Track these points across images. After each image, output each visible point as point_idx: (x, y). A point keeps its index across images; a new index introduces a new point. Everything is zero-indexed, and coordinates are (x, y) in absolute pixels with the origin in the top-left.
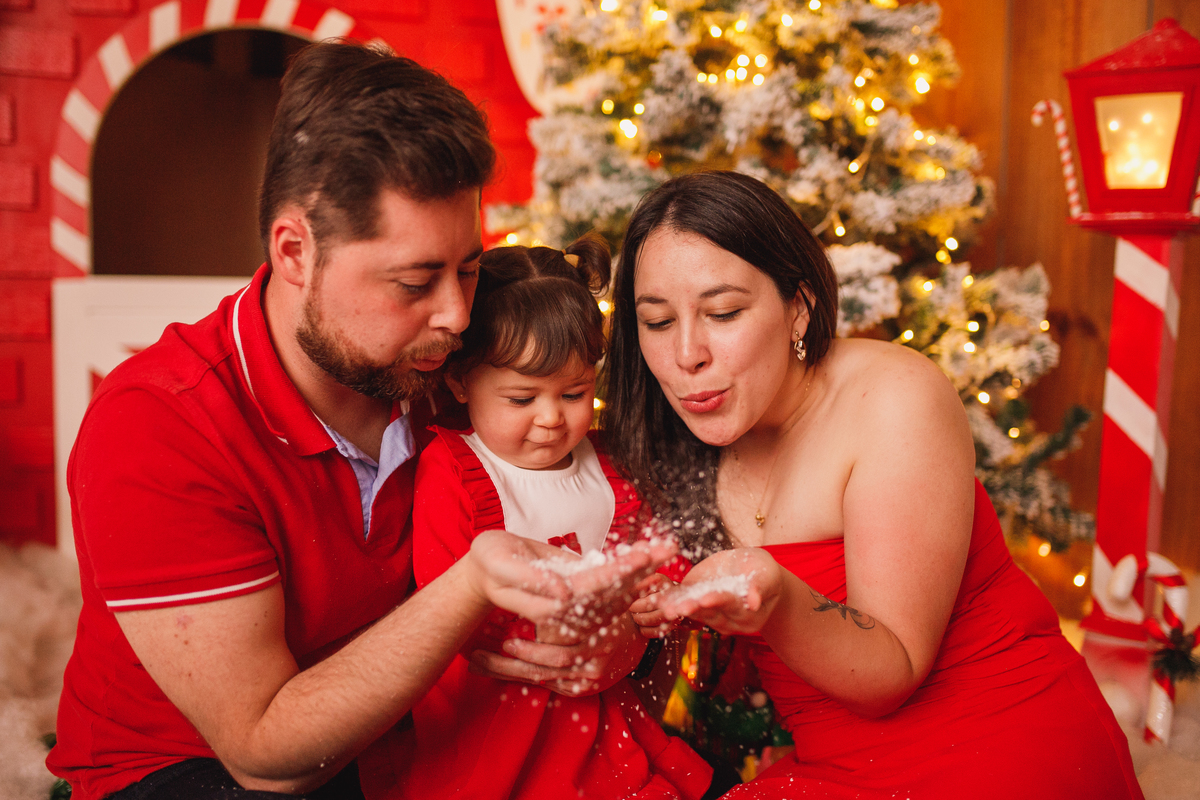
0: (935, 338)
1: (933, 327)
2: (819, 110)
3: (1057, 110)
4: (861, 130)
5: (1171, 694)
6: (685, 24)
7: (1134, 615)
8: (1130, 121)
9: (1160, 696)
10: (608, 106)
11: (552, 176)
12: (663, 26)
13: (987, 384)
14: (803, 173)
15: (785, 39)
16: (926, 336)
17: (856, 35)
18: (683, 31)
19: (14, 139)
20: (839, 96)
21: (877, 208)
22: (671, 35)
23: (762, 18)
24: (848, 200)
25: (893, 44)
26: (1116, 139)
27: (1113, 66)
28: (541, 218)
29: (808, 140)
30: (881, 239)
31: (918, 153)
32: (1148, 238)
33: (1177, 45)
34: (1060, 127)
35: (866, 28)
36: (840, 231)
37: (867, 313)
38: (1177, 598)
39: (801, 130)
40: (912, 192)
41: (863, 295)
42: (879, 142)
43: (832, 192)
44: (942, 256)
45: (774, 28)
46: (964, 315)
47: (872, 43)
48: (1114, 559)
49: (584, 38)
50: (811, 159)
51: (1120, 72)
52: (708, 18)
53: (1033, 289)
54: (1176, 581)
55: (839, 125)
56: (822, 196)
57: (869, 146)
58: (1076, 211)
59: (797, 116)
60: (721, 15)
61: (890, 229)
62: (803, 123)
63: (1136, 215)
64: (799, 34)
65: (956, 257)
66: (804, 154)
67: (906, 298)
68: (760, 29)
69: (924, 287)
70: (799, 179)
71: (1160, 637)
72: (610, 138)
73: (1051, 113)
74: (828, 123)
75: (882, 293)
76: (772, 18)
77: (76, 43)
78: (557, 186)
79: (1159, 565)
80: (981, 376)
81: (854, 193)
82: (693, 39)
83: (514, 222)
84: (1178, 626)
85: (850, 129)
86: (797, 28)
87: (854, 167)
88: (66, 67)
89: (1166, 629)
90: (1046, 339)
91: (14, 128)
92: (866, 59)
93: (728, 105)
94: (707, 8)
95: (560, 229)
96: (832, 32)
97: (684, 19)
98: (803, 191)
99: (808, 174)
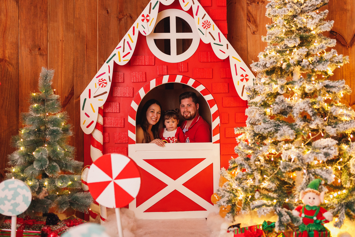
0: (348, 160)
1: (348, 157)
2: (315, 106)
4: (326, 110)
6: (282, 89)
11: (251, 122)
15: (307, 90)
16: (346, 159)
17: (324, 88)
18: (282, 90)
19: (120, 112)
20: (320, 103)
21: (331, 131)
22: (279, 91)
23: (301, 86)
24: (324, 128)
28: (247, 131)
29: (314, 115)
30: (333, 137)
31: (342, 115)
35: (327, 86)
36: (323, 135)
37: (331, 156)
39: (312, 113)
40: (341, 125)
41: (329, 151)
42: (331, 113)
43: (320, 126)
44: (349, 139)
45: (304, 88)
47: (328, 90)
49: (257, 90)
50: (315, 119)
52: (288, 86)
55: (321, 109)
56: (318, 127)
57: (329, 114)
59: (311, 109)
60: (290, 86)
61: (335, 135)
62: (312, 111)
64: (310, 90)
65: (353, 139)
66: (313, 118)
67: (340, 150)
68: (300, 88)
69: (344, 147)
70: (312, 123)
72: (265, 114)
74: (318, 109)
75: (334, 151)
76: (304, 86)
77: (133, 89)
78: (253, 124)
81: (325, 126)
82: (284, 92)
83: (241, 132)
85: (323, 109)
87: (325, 118)
88: (131, 94)
91: (120, 110)
92: (327, 93)
93: (294, 107)
94: (287, 84)
95: (252, 134)
96: (318, 89)
97: (282, 87)
98: (313, 126)
99: (314, 123)
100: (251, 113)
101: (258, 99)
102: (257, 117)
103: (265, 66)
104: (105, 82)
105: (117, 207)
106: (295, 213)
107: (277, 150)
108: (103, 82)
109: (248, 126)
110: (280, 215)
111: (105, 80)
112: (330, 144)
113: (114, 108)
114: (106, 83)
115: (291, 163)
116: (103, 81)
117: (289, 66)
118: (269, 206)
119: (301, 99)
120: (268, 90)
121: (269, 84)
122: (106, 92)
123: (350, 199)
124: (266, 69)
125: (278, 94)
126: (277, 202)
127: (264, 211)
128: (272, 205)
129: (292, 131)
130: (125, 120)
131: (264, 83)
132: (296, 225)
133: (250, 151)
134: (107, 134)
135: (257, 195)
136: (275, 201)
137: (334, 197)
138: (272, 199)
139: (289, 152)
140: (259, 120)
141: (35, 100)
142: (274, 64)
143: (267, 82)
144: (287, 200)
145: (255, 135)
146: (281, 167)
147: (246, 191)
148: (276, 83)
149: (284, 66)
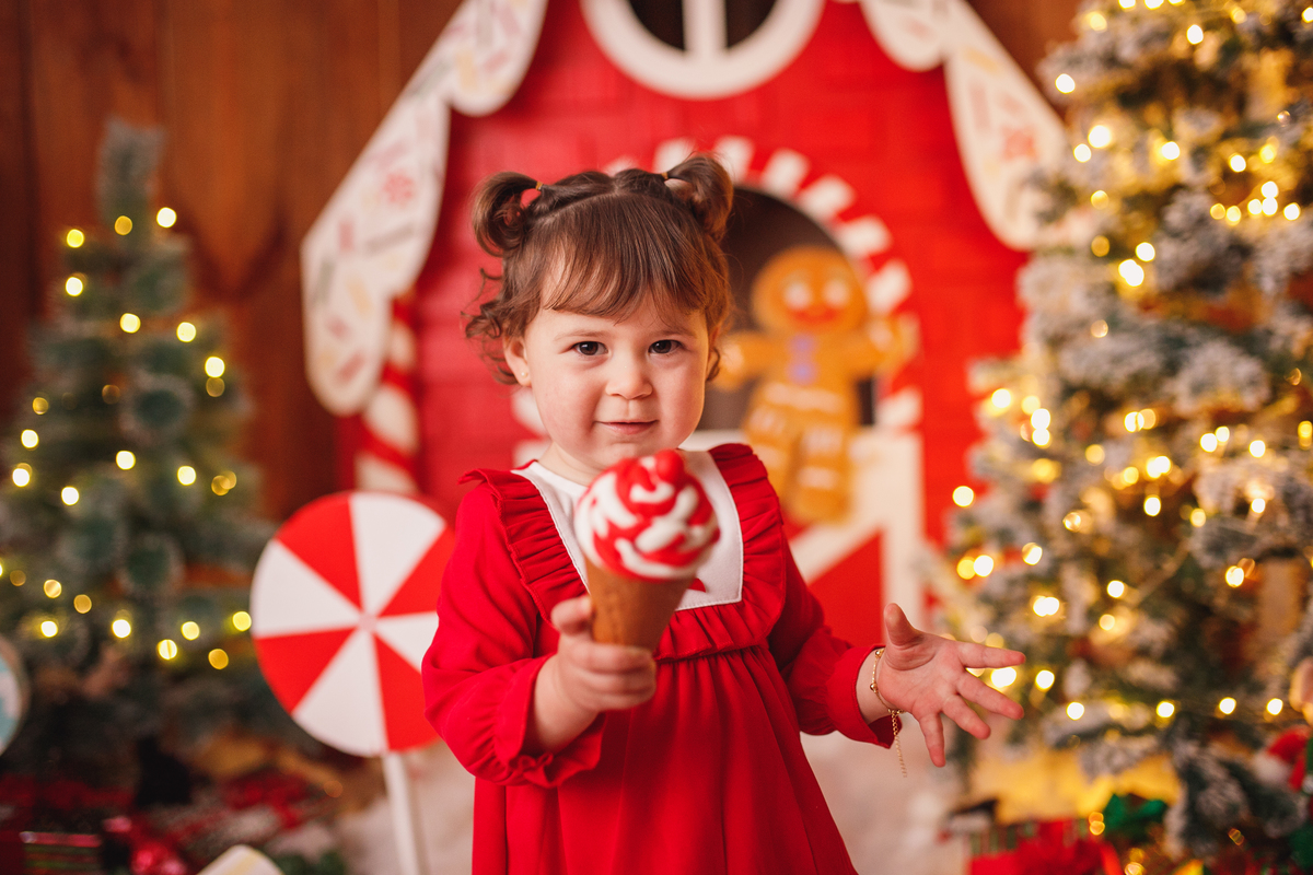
6: (1201, 157)
10: (1102, 246)
11: (1048, 330)
12: (1174, 164)
18: (1200, 169)
22: (1185, 173)
49: (1079, 179)
52: (1227, 148)
60: (1242, 143)
72: (1113, 289)
76: (1307, 142)
78: (1056, 342)
82: (1211, 174)
93: (1259, 246)
95: (1056, 388)
97: (1200, 154)
100: (1044, 287)
101: (1079, 228)
102: (1077, 302)
103: (1111, 60)
106: (1268, 768)
107: (1178, 461)
109: (1033, 351)
110: (1191, 777)
115: (1249, 526)
117: (1231, 50)
118: (1138, 733)
119: (1293, 211)
120: (1126, 173)
121: (1132, 148)
124: (1121, 77)
125: (1176, 189)
126: (1178, 716)
127: (1110, 757)
128: (1150, 729)
129: (1247, 368)
131: (1112, 150)
132: (1273, 830)
133: (1045, 471)
135: (1077, 678)
136: (1166, 710)
138: (1151, 696)
139: (1236, 472)
140: (1084, 324)
141: (76, 262)
142: (1157, 49)
143: (1124, 143)
144: (1227, 706)
145: (1068, 390)
146: (1195, 545)
148: (1169, 135)
149: (1207, 56)
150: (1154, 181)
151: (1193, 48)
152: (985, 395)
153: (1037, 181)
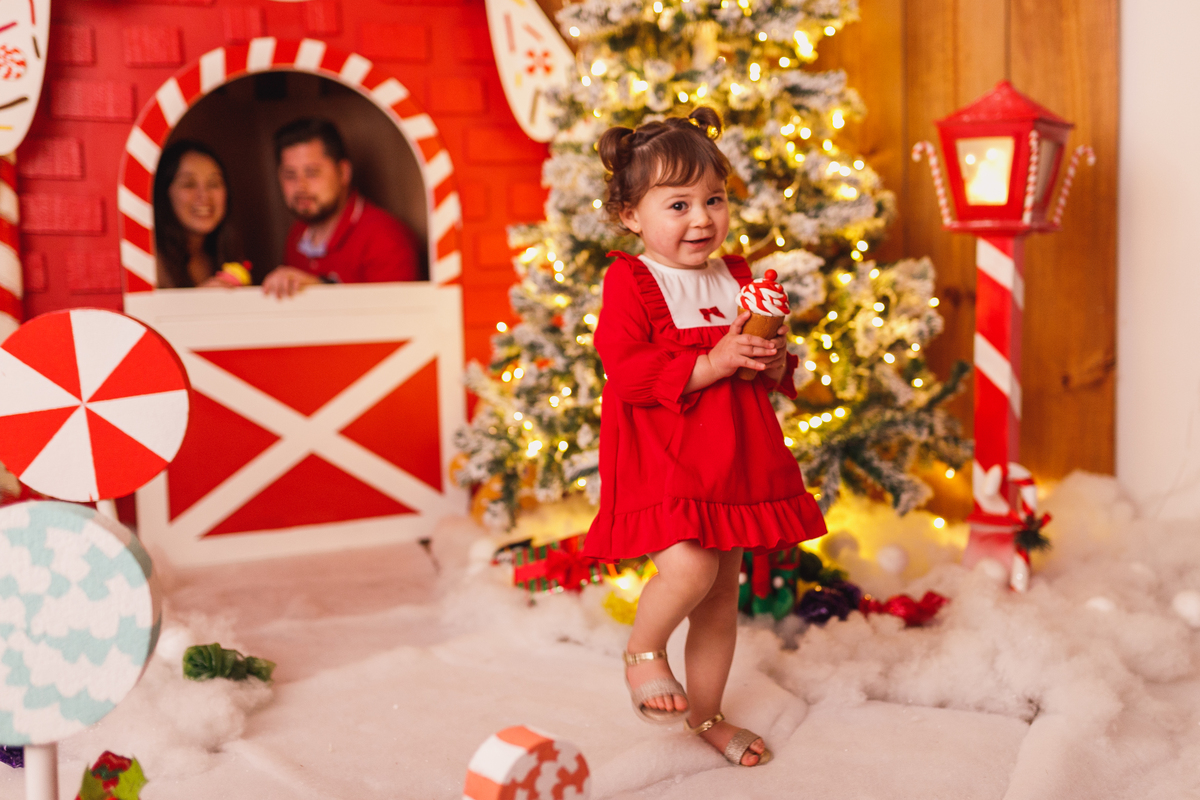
0: (852, 317)
1: (850, 309)
2: (761, 153)
3: (930, 149)
4: (792, 164)
5: (1027, 560)
6: (661, 93)
7: (1001, 508)
8: (980, 155)
9: (1019, 563)
11: (563, 204)
12: (644, 93)
13: (891, 348)
14: (752, 202)
15: (734, 102)
16: (846, 315)
17: (787, 95)
18: (660, 99)
19: (83, 176)
20: (775, 143)
21: (804, 226)
22: (651, 101)
23: (717, 88)
24: (785, 220)
25: (814, 103)
26: (972, 169)
27: (966, 118)
28: (551, 235)
29: (757, 177)
30: (809, 248)
31: (836, 181)
32: (999, 238)
33: (1009, 103)
34: (933, 161)
35: (794, 90)
36: (780, 242)
37: (802, 303)
38: (1029, 495)
39: (749, 171)
40: (831, 211)
41: (799, 290)
42: (805, 175)
43: (773, 214)
44: (856, 255)
45: (726, 93)
46: (873, 298)
47: (798, 100)
48: (986, 468)
49: (581, 98)
50: (758, 192)
51: (973, 123)
52: (677, 87)
53: (922, 276)
54: (1029, 482)
55: (776, 163)
56: (766, 217)
57: (798, 178)
58: (947, 221)
59: (745, 162)
60: (685, 84)
61: (815, 241)
62: (750, 166)
63: (987, 224)
64: (745, 100)
65: (866, 256)
66: (752, 188)
67: (831, 288)
68: (717, 95)
69: (843, 278)
70: (748, 206)
71: (1018, 522)
73: (926, 151)
74: (768, 163)
75: (812, 288)
76: (725, 86)
77: (134, 90)
78: (568, 212)
79: (1017, 472)
80: (888, 341)
81: (789, 213)
83: (530, 239)
84: (1031, 514)
85: (784, 163)
86: (745, 96)
87: (789, 192)
88: (127, 113)
89: (1022, 516)
90: (933, 313)
91: (83, 167)
92: (794, 111)
94: (676, 79)
95: (568, 244)
96: (768, 96)
97: (660, 89)
98: (752, 215)
99: (756, 203)
100: (560, 173)
102: (582, 185)
103: (604, 19)
104: (18, 57)
105: (103, 497)
108: (9, 57)
109: (553, 219)
111: (16, 51)
112: (801, 268)
113: (62, 159)
114: (22, 63)
116: (8, 53)
117: (680, 20)
120: (614, 98)
121: (617, 79)
122: (23, 100)
123: (855, 430)
124: (610, 30)
125: (645, 110)
130: (108, 203)
131: (605, 79)
133: (561, 301)
134: (35, 258)
135: (584, 435)
137: (811, 429)
140: (587, 200)
142: (634, 14)
143: (614, 74)
145: (578, 246)
147: (548, 426)
148: (641, 75)
149: (665, 22)
150: (633, 105)
151: (658, 16)
152: (520, 250)
153: (554, 97)
